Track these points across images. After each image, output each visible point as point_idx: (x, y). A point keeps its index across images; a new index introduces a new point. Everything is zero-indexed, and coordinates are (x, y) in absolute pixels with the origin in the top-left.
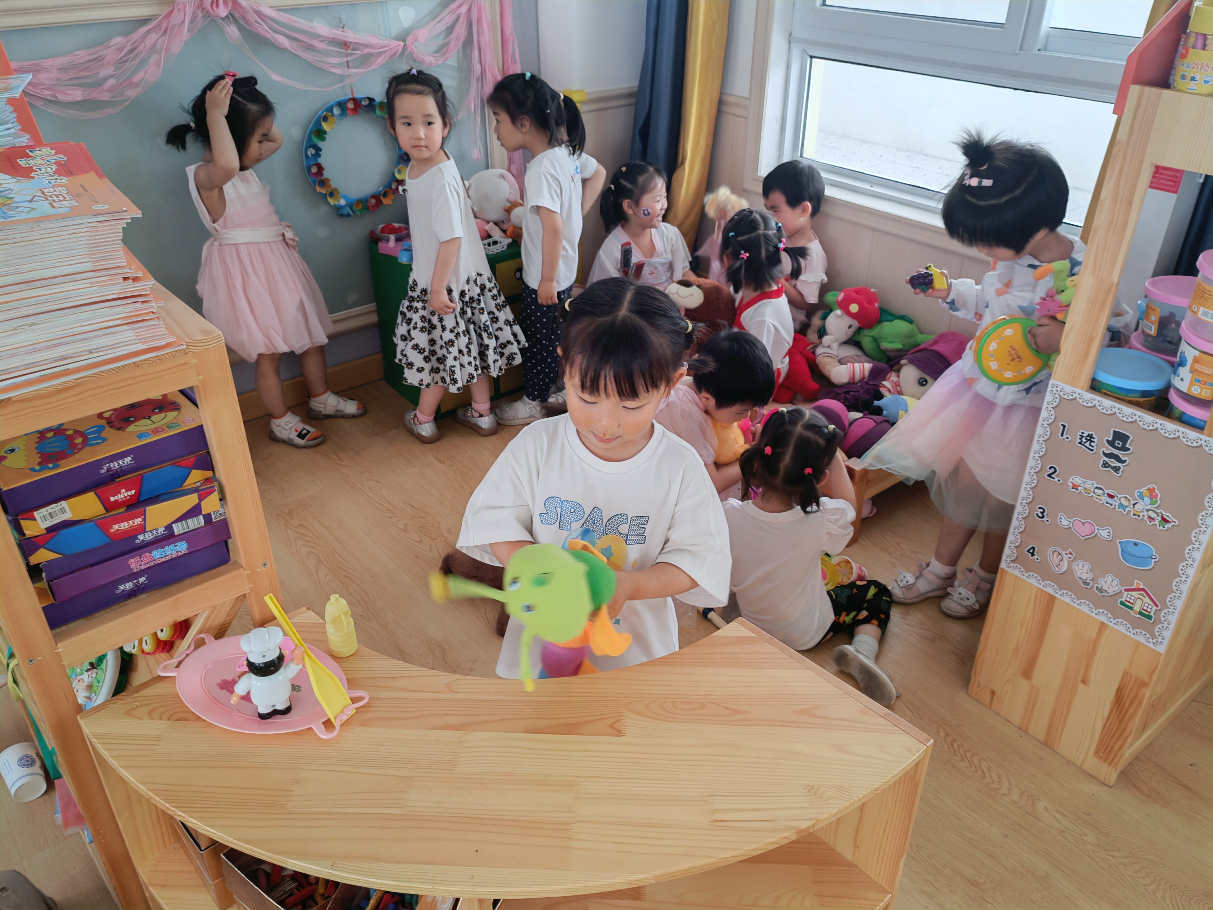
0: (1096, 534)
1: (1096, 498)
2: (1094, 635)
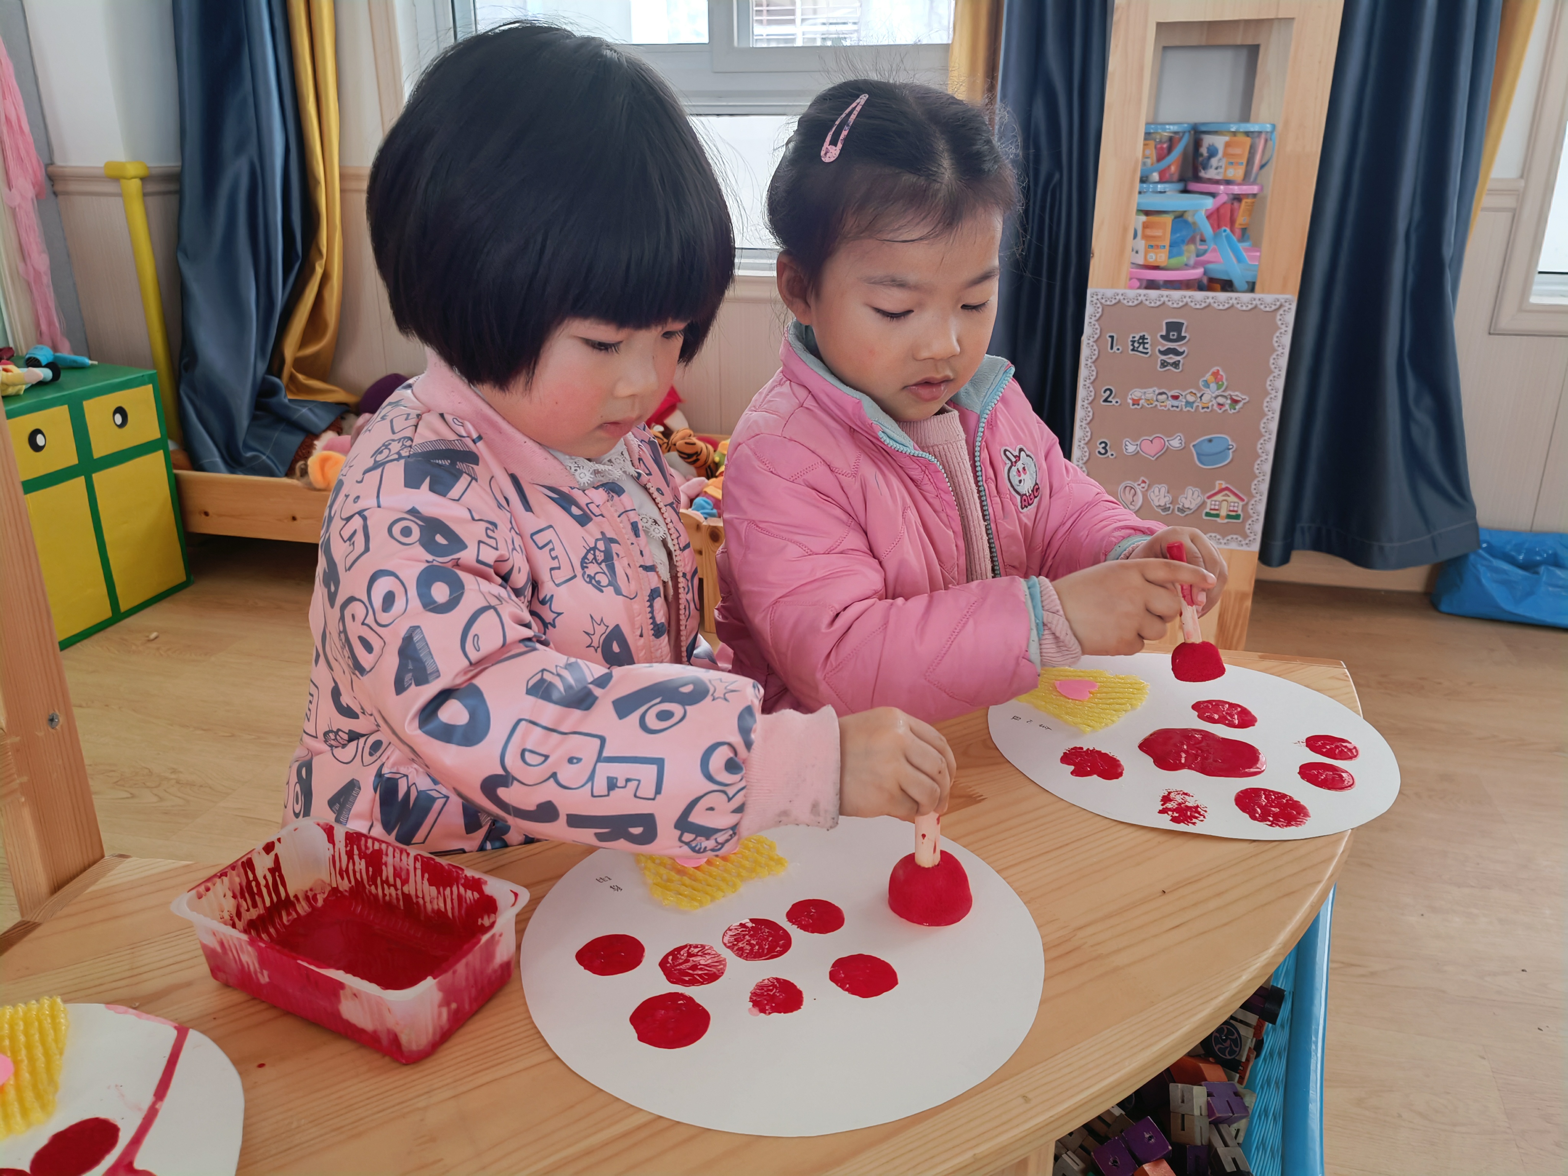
1: (1161, 406)
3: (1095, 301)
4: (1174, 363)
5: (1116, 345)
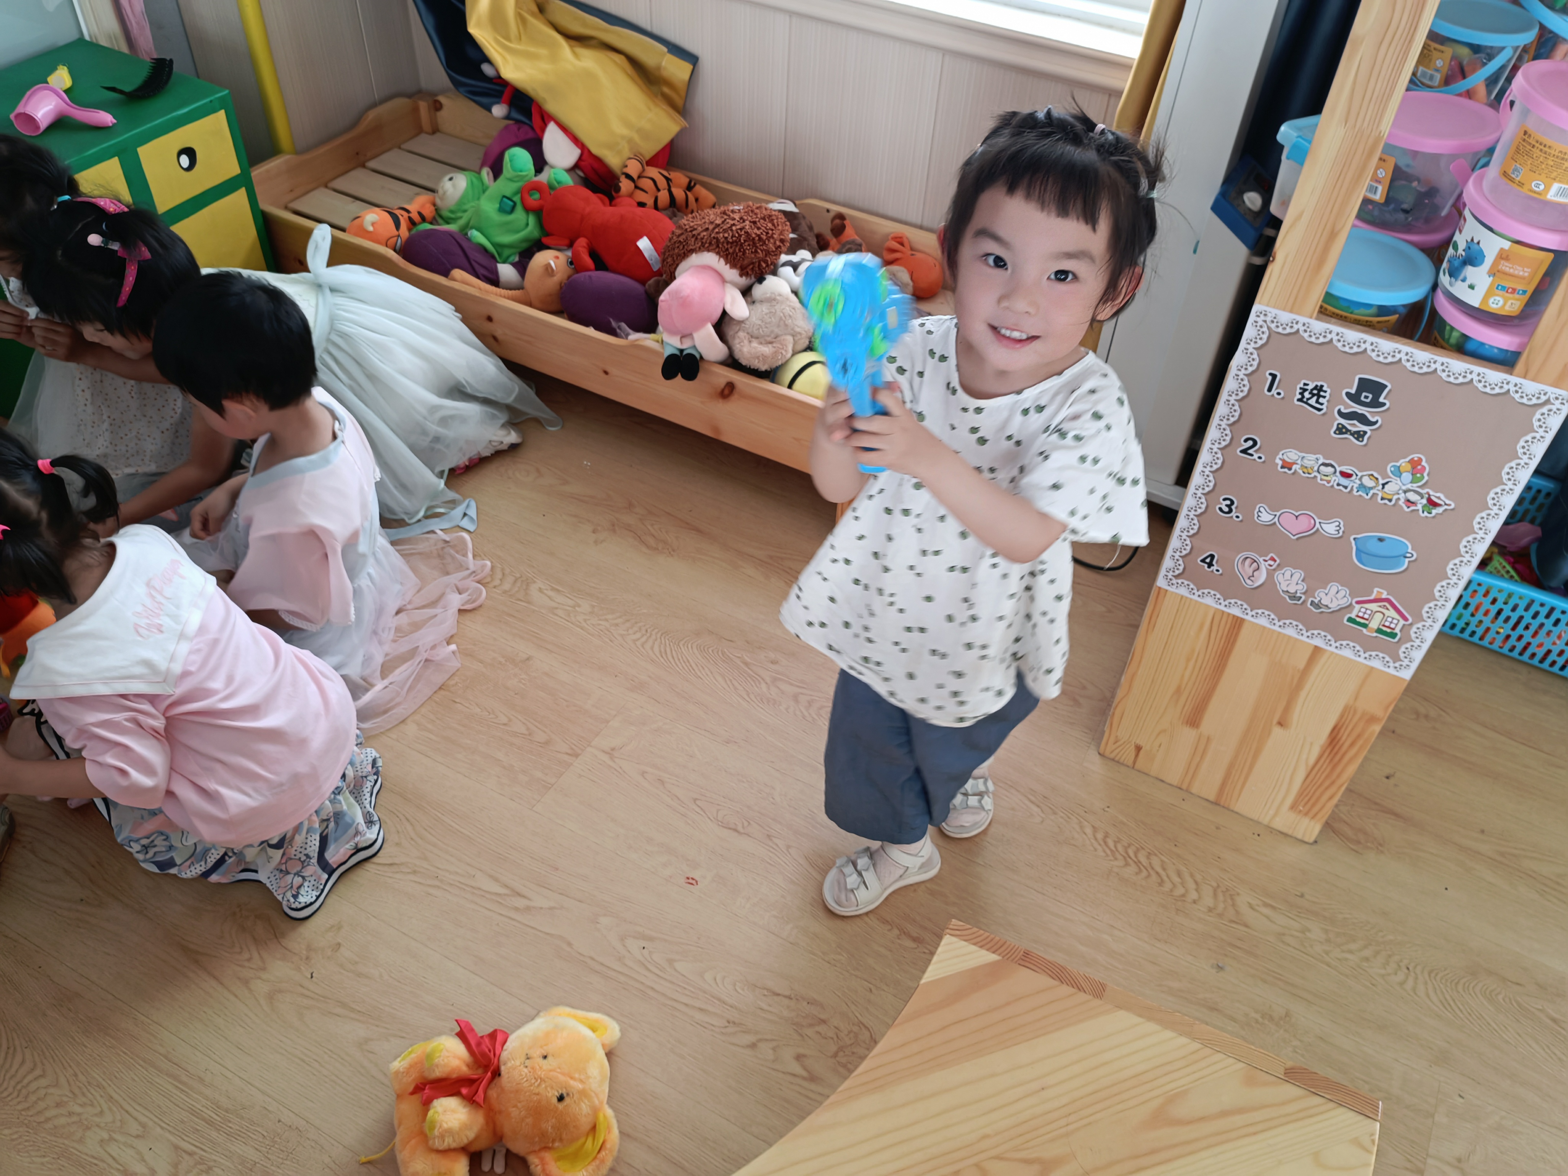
0: (1318, 529)
1: (1322, 480)
2: (1302, 665)
3: (1260, 323)
4: (1356, 432)
5: (1276, 389)
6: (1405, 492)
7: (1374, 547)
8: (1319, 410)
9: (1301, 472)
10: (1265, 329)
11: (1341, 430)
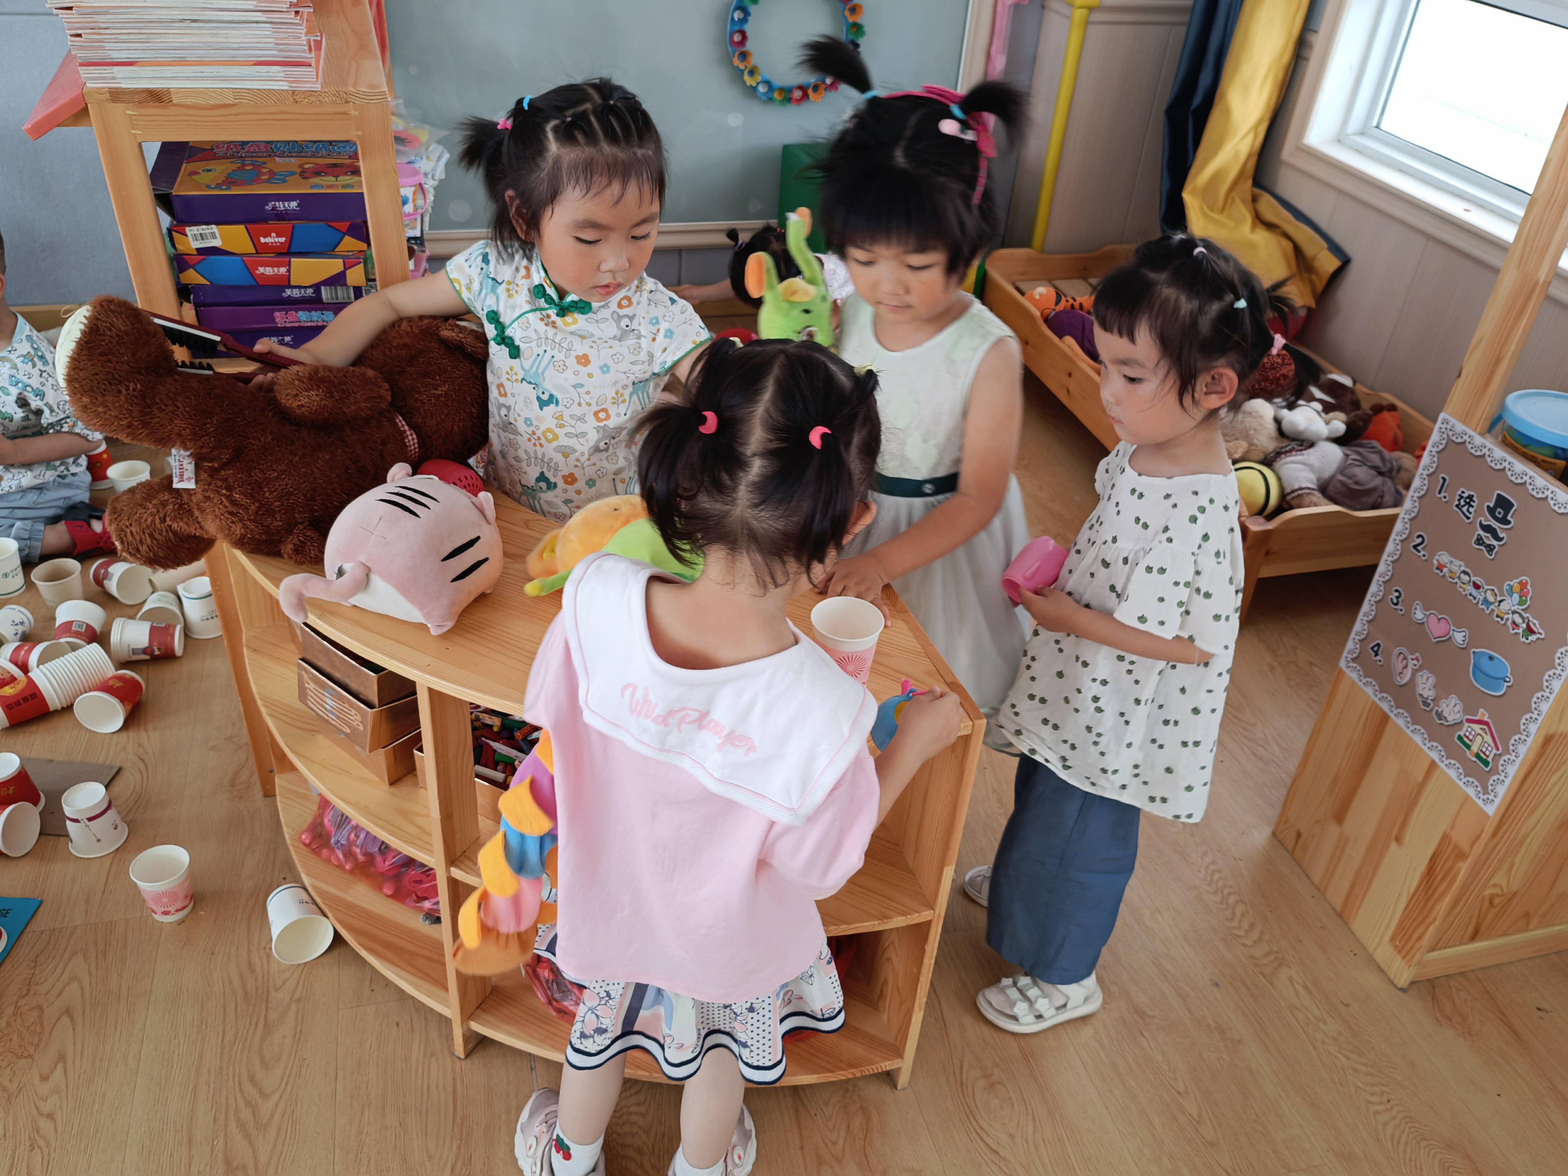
0: (1450, 638)
1: (1461, 587)
2: (1420, 778)
3: (1443, 430)
4: (1489, 545)
5: (1444, 492)
6: (1514, 612)
7: (1485, 664)
8: (1468, 518)
9: (1448, 575)
10: (1445, 436)
11: (1480, 541)
